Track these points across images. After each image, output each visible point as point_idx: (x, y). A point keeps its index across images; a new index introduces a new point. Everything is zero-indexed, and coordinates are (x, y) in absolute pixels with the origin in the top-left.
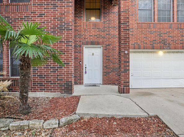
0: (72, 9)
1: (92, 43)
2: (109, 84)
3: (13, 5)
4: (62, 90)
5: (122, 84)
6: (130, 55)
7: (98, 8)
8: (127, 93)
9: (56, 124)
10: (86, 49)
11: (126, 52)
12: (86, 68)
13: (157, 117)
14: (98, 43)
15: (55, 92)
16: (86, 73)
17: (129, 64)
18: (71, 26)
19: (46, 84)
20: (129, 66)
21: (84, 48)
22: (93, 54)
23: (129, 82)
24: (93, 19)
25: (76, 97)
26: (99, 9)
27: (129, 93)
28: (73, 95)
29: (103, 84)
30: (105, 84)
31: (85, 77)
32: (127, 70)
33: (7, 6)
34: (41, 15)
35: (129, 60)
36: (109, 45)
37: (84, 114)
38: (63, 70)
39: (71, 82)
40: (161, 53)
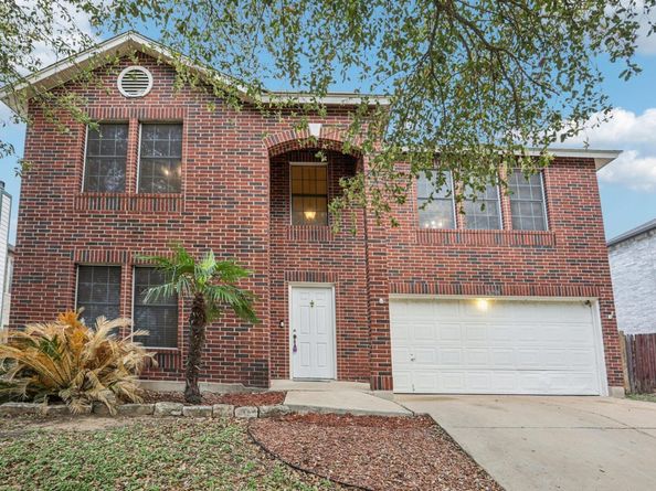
0: (266, 209)
1: (310, 277)
2: (353, 379)
3: (147, 198)
4: (247, 378)
5: (376, 369)
6: (390, 307)
7: (323, 193)
8: (387, 389)
9: (254, 412)
10: (294, 290)
11: (381, 301)
12: (295, 337)
13: (427, 416)
14: (324, 278)
15: (232, 382)
16: (295, 350)
17: (388, 326)
18: (266, 243)
19: (212, 363)
20: (388, 330)
21: (290, 287)
22: (312, 303)
23: (390, 365)
24: (310, 215)
25: (277, 393)
26: (326, 196)
27: (392, 388)
28: (271, 389)
29: (339, 379)
30: (345, 379)
31: (294, 359)
32: (384, 340)
33: (134, 198)
34: (202, 220)
35: (388, 317)
36: (350, 282)
37: (298, 407)
38: (249, 334)
39: (267, 361)
40: (482, 303)
